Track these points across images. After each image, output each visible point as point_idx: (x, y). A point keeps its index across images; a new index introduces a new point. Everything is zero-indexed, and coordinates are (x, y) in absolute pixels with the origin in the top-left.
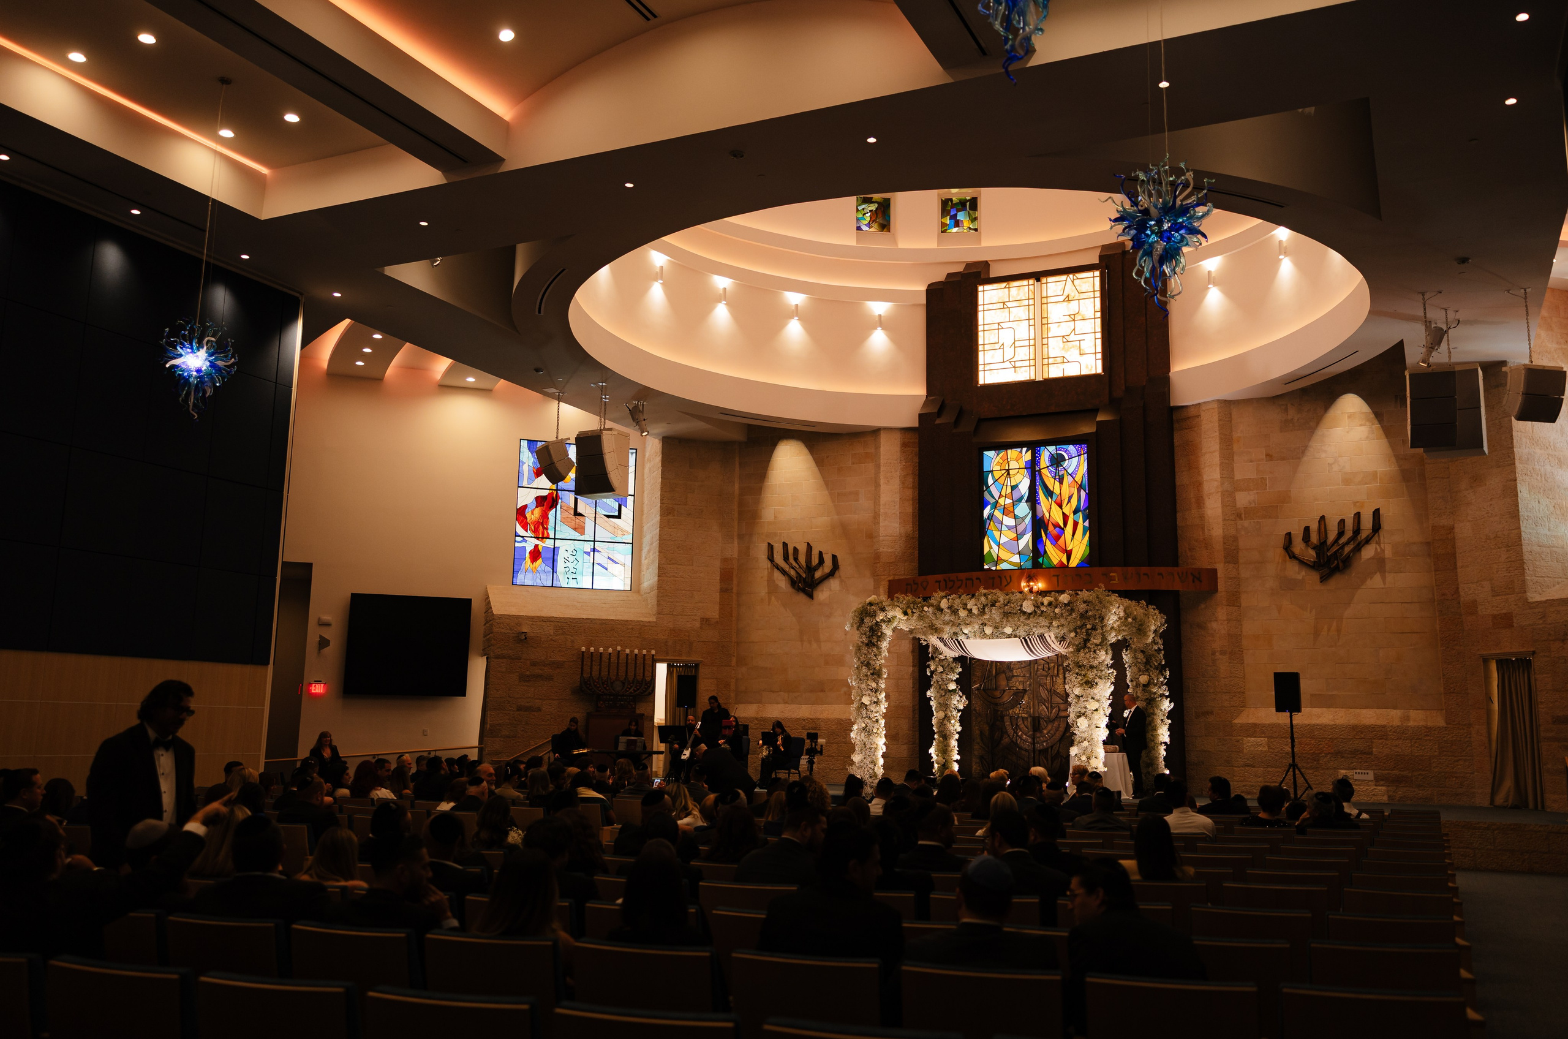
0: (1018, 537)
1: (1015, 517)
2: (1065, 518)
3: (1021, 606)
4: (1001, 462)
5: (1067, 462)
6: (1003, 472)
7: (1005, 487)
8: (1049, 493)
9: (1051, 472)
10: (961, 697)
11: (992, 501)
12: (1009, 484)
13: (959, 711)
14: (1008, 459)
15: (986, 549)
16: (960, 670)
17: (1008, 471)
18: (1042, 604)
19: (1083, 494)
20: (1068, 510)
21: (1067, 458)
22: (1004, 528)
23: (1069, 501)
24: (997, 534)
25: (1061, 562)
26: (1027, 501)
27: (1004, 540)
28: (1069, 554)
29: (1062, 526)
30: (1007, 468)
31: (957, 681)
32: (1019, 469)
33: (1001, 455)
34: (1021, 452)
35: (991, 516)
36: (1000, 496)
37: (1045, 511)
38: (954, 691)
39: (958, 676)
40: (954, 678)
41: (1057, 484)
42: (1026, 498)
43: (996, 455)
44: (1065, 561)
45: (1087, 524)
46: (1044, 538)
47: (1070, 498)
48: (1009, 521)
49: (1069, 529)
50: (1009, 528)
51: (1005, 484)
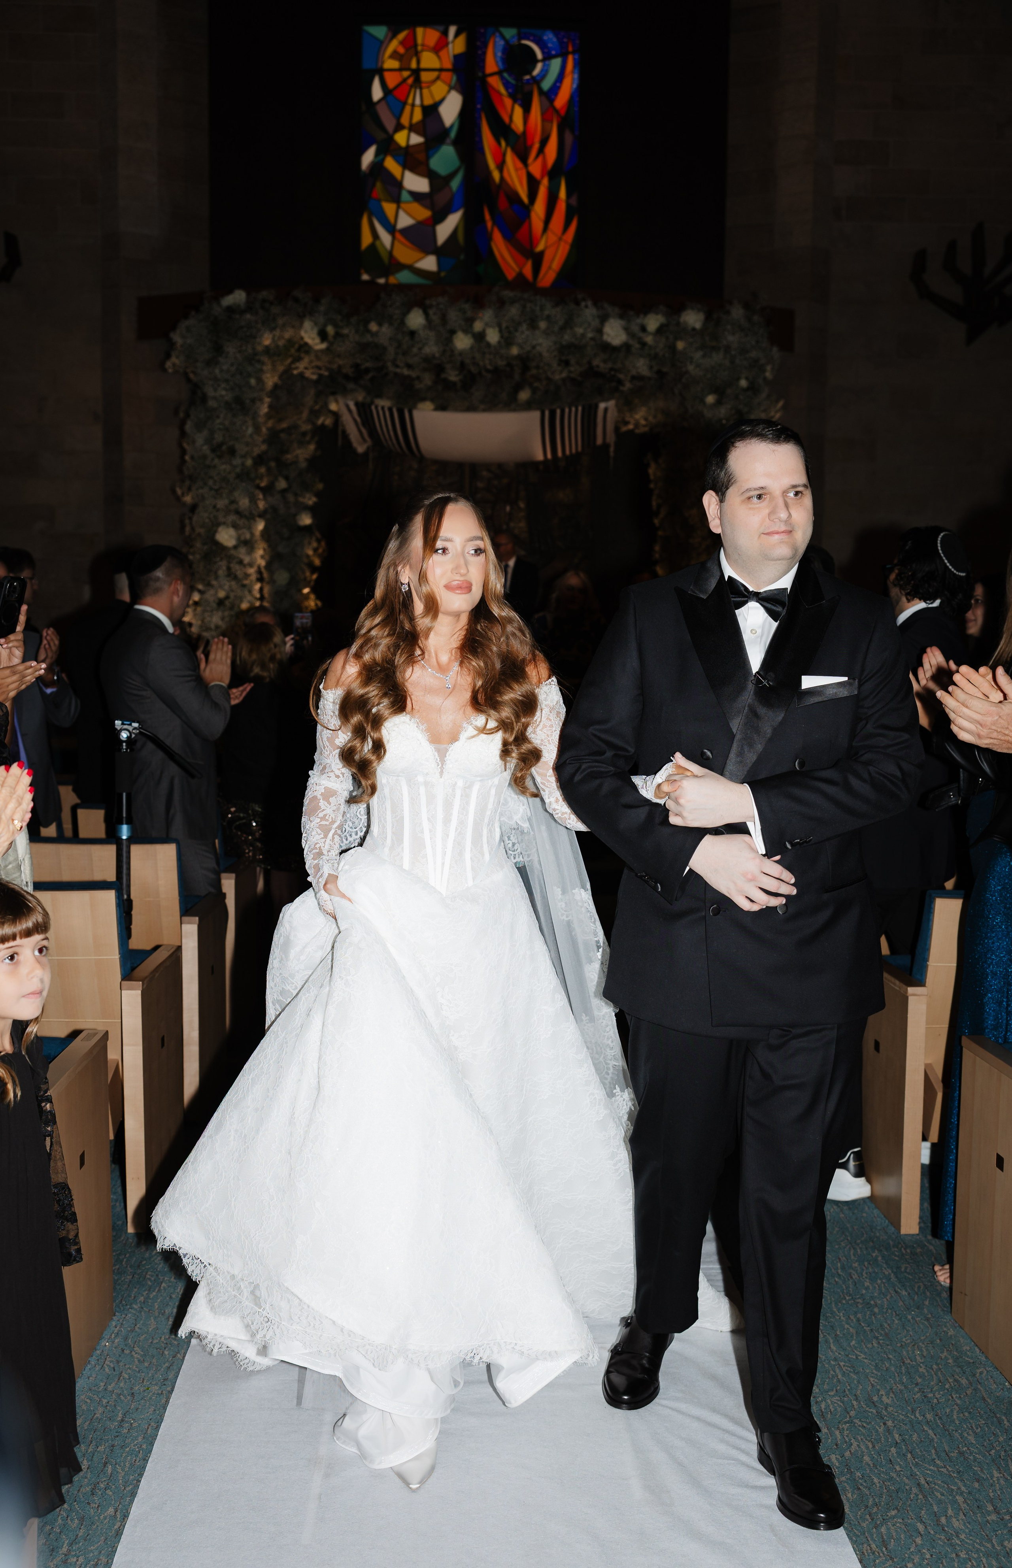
0: (439, 217)
1: (431, 175)
2: (533, 184)
3: (600, 331)
4: (401, 50)
5: (539, 66)
6: (406, 74)
7: (408, 108)
8: (502, 130)
9: (506, 85)
10: (319, 541)
11: (381, 136)
12: (418, 102)
13: (314, 569)
14: (416, 45)
15: (366, 239)
16: (320, 486)
17: (417, 73)
18: (643, 329)
19: (569, 138)
20: (535, 168)
21: (539, 55)
22: (405, 196)
23: (541, 150)
24: (389, 208)
25: (520, 276)
26: (456, 143)
27: (404, 221)
28: (538, 260)
29: (525, 199)
30: (414, 65)
31: (313, 510)
32: (441, 70)
33: (402, 36)
34: (445, 33)
35: (377, 166)
36: (399, 127)
37: (492, 165)
38: (307, 528)
39: (314, 499)
40: (310, 503)
41: (518, 112)
42: (453, 134)
43: (390, 35)
44: (528, 270)
45: (574, 201)
46: (489, 224)
47: (544, 142)
48: (416, 183)
49: (539, 209)
50: (417, 197)
51: (410, 101)
